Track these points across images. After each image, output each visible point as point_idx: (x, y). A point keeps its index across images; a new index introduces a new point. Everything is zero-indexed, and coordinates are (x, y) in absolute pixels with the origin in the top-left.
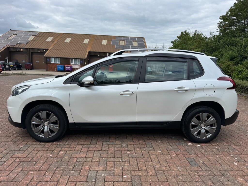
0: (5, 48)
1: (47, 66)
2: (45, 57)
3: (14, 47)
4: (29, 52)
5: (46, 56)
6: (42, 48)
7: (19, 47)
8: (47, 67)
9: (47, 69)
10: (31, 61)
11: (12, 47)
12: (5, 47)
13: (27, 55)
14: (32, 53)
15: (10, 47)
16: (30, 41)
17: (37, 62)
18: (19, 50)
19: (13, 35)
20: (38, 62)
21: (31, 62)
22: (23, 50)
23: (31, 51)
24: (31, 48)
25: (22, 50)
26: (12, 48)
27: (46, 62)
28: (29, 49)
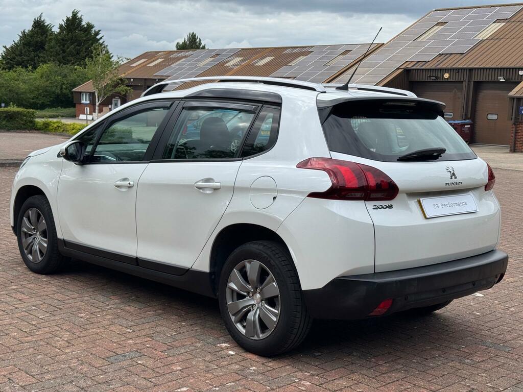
0: (400, 71)
1: (516, 132)
2: (513, 99)
3: (424, 67)
4: (469, 81)
5: (518, 95)
6: (512, 66)
7: (438, 67)
8: (515, 138)
9: (515, 143)
10: (469, 116)
11: (418, 67)
12: (398, 69)
13: (462, 92)
14: (478, 86)
15: (414, 67)
16: (482, 41)
17: (490, 117)
18: (437, 78)
19: (438, 24)
20: (495, 117)
21: (468, 119)
22: (450, 77)
23: (477, 78)
24: (477, 66)
25: (446, 76)
26: (418, 70)
27: (513, 117)
28: (471, 70)
